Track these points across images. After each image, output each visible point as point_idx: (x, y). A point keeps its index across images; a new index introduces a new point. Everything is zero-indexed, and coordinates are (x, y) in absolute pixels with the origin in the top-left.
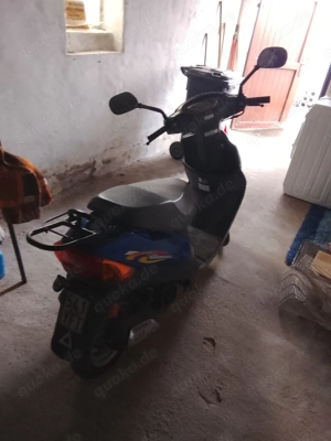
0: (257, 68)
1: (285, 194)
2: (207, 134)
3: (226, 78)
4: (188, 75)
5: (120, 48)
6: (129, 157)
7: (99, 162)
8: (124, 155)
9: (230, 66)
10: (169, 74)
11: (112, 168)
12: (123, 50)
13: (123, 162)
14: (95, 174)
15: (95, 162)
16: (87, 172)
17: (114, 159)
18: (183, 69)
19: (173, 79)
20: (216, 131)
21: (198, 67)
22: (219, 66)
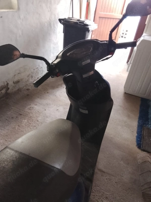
0: (124, 17)
1: (125, 93)
2: (84, 76)
3: (87, 25)
4: (63, 24)
5: (16, 7)
6: (32, 77)
7: (11, 83)
8: (28, 76)
9: (87, 17)
10: (52, 24)
11: (21, 85)
12: (19, 9)
13: (28, 80)
14: (9, 91)
15: (8, 84)
16: (3, 91)
17: (22, 80)
18: (60, 20)
19: (54, 27)
20: (92, 73)
21: (69, 18)
22: (81, 17)
